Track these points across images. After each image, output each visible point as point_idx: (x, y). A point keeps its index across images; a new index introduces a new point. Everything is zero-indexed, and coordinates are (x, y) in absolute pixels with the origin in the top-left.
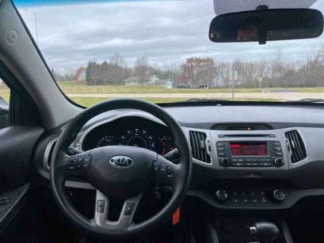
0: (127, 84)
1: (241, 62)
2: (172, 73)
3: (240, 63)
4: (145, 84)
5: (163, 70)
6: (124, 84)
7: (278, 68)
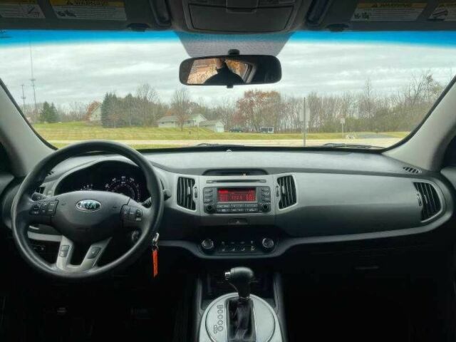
0: (161, 126)
1: (318, 96)
2: (224, 112)
3: (316, 97)
4: (186, 126)
5: (211, 107)
6: (156, 126)
7: (366, 105)
